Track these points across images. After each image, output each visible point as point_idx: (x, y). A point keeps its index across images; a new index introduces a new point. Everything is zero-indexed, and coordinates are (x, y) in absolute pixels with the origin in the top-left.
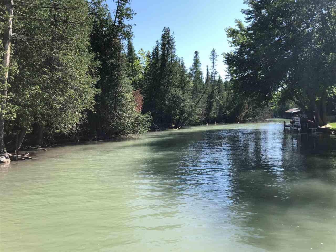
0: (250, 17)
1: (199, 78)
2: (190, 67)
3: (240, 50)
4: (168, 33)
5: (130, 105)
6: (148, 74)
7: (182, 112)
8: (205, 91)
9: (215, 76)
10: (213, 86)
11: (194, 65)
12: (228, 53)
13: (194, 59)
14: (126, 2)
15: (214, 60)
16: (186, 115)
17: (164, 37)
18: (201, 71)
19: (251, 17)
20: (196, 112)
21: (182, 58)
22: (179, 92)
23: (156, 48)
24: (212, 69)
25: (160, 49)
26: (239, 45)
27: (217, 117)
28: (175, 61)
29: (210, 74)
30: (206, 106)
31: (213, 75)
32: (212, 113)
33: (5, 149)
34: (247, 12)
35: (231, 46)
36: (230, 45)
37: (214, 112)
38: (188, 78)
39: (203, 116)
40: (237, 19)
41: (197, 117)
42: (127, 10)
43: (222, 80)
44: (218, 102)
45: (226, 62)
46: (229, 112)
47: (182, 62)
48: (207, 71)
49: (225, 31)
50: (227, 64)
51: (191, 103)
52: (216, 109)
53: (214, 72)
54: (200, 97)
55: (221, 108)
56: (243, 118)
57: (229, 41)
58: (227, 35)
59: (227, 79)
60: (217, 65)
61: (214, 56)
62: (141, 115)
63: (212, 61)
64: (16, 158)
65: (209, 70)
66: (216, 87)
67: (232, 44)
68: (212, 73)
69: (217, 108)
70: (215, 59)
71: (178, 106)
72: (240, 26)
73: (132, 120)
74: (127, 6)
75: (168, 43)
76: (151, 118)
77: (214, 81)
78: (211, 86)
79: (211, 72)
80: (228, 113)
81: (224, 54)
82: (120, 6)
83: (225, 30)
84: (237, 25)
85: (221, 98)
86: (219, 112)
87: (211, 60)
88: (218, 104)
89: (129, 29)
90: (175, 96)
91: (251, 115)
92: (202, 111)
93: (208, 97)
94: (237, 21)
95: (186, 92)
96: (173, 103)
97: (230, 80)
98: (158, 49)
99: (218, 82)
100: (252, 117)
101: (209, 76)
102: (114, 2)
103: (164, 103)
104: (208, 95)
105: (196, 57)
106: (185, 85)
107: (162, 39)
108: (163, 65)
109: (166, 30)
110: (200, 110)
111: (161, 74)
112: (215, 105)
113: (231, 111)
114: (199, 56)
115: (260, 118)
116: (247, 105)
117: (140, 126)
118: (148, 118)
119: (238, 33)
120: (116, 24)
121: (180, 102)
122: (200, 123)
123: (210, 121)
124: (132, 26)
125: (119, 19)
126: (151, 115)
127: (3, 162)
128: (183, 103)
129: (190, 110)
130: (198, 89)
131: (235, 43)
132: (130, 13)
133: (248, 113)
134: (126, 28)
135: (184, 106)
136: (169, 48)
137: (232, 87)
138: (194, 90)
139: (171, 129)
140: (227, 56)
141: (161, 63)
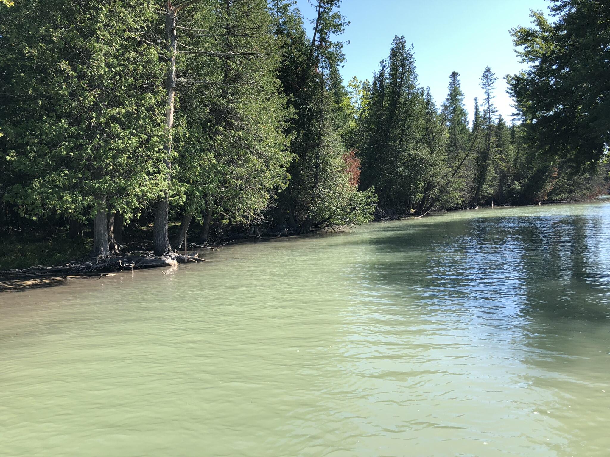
0: (559, 5)
1: (459, 123)
2: (443, 103)
3: (540, 71)
4: (403, 45)
5: (341, 177)
6: (367, 121)
7: (429, 186)
8: (472, 147)
9: (491, 116)
10: (488, 135)
11: (449, 98)
12: (516, 76)
13: (450, 86)
14: (332, 5)
15: (489, 88)
16: (436, 192)
17: (394, 54)
18: (463, 108)
19: (561, 5)
20: (456, 185)
21: (428, 87)
22: (423, 150)
23: (381, 74)
24: (485, 105)
25: (387, 75)
26: (537, 59)
27: (496, 194)
28: (416, 95)
29: (481, 114)
30: (475, 174)
31: (487, 116)
32: (485, 186)
33: (170, 246)
35: (522, 61)
36: (520, 59)
37: (489, 185)
38: (438, 124)
39: (468, 193)
40: (535, 10)
41: (457, 195)
42: (335, 17)
43: (504, 123)
44: (497, 166)
45: (513, 92)
46: (520, 185)
47: (428, 94)
48: (476, 108)
49: (510, 34)
50: (513, 96)
51: (445, 169)
52: (494, 179)
53: (490, 111)
54: (464, 158)
55: (503, 177)
56: (549, 194)
57: (519, 52)
58: (514, 41)
59: (515, 122)
60: (494, 97)
61: (489, 81)
62: (358, 193)
63: (485, 90)
64: (184, 259)
65: (479, 105)
66: (493, 138)
67: (525, 58)
68: (485, 111)
69: (495, 177)
70: (491, 85)
71: (420, 176)
72: (540, 22)
73: (344, 203)
74: (335, 10)
75: (403, 65)
76: (376, 199)
77: (490, 127)
78: (484, 136)
79: (482, 111)
80: (517, 186)
81: (508, 76)
82: (322, 12)
83: (510, 32)
84: (534, 22)
85: (504, 157)
86: (498, 185)
87: (483, 88)
88: (498, 171)
89: (338, 49)
90: (415, 157)
91: (565, 189)
92: (466, 183)
93: (477, 158)
94: (533, 14)
95: (435, 150)
96: (412, 170)
97: (521, 122)
98: (383, 76)
99: (497, 129)
100: (567, 193)
101: (480, 117)
102: (313, 6)
103: (395, 170)
104: (478, 153)
105: (454, 84)
106: (434, 136)
107: (391, 58)
108: (394, 103)
109: (398, 41)
110: (462, 182)
111: (390, 119)
112: (492, 172)
113: (524, 182)
114: (459, 81)
115: (584, 194)
116: (555, 169)
117: (357, 213)
118: (369, 197)
119: (536, 37)
120: (316, 43)
121: (426, 169)
122: (463, 206)
123: (483, 201)
124: (342, 45)
125: (321, 34)
126: (375, 193)
127: (168, 265)
128: (431, 170)
129: (444, 182)
130: (459, 142)
131: (529, 55)
132: (340, 22)
133: (558, 184)
134: (332, 49)
135: (433, 174)
136: (404, 72)
137: (524, 138)
138: (452, 146)
139: (409, 216)
140: (514, 82)
141: (389, 100)
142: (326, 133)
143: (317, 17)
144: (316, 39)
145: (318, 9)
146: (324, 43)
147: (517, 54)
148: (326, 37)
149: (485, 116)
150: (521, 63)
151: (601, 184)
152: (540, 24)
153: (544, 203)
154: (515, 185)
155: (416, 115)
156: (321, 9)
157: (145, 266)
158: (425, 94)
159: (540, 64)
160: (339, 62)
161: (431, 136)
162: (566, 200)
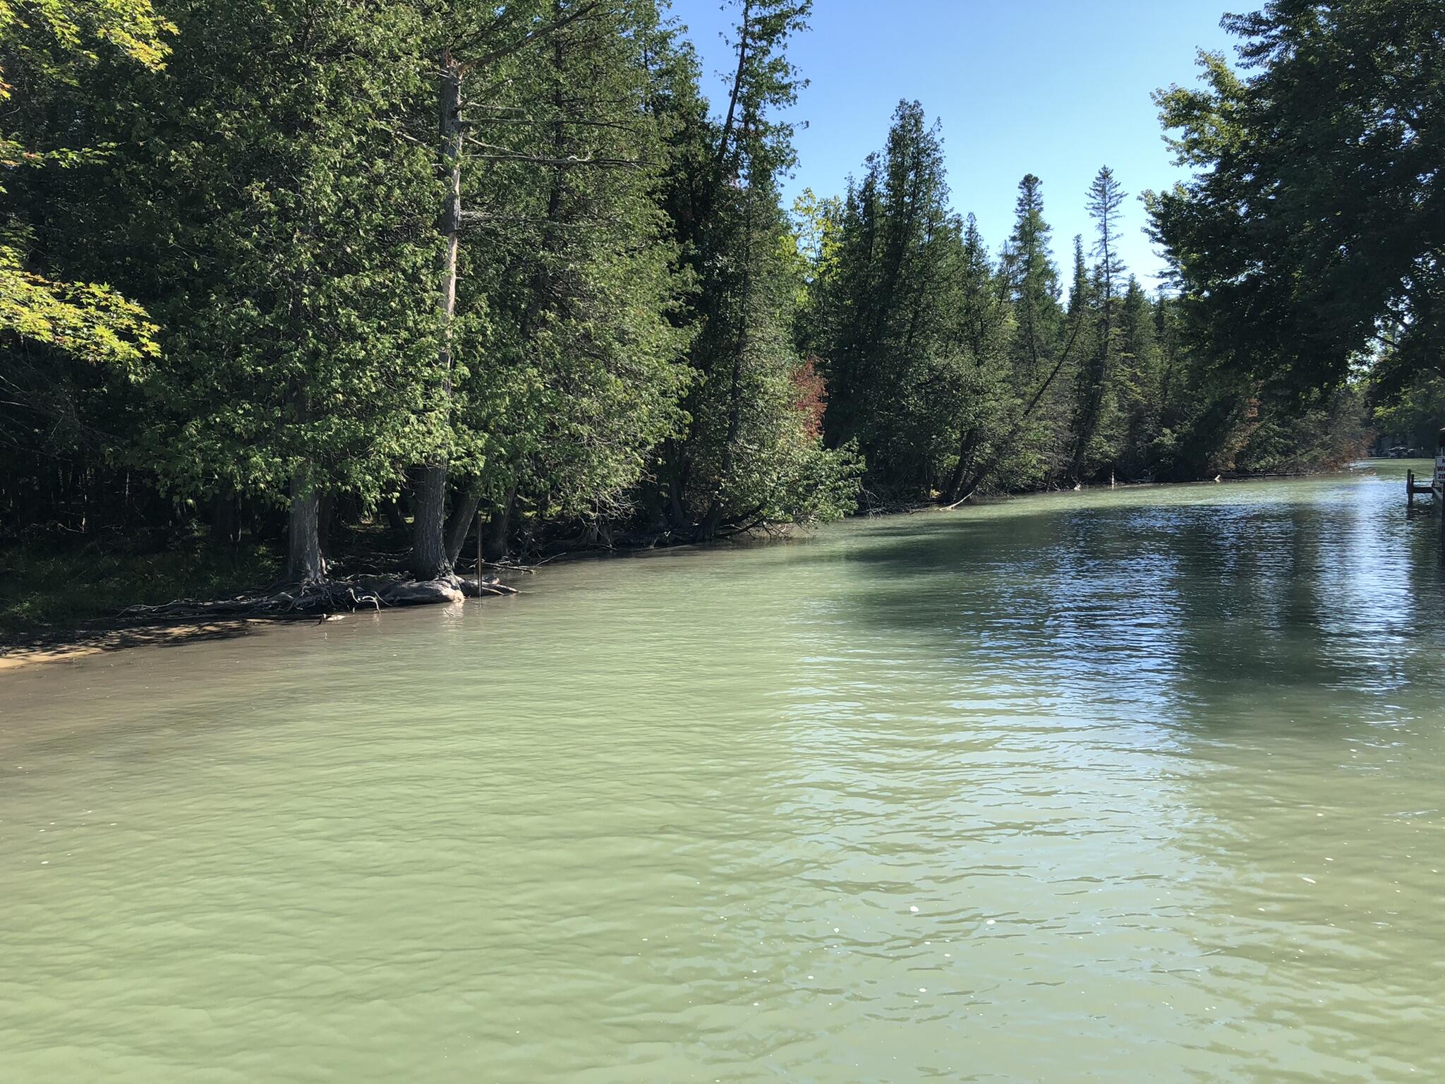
0: (1258, 44)
1: (1039, 295)
2: (1003, 249)
3: (1216, 185)
4: (917, 122)
5: (787, 418)
6: (837, 292)
7: (972, 438)
8: (1067, 351)
9: (1111, 280)
10: (1104, 323)
11: (1017, 234)
12: (1165, 195)
13: (1019, 208)
15: (1108, 216)
16: (987, 451)
17: (898, 142)
18: (1048, 259)
19: (1262, 43)
20: (1031, 436)
21: (971, 215)
22: (959, 357)
23: (867, 184)
24: (1098, 254)
25: (880, 187)
26: (1210, 158)
27: (1120, 457)
28: (945, 233)
29: (1090, 275)
30: (1074, 411)
31: (1103, 279)
32: (1096, 439)
33: (447, 562)
34: (1248, 25)
35: (1178, 161)
36: (1174, 156)
37: (1105, 437)
38: (994, 298)
39: (1058, 453)
40: (1207, 50)
41: (1033, 457)
42: (775, 69)
43: (1142, 294)
44: (1123, 393)
45: (1158, 230)
46: (1175, 435)
47: (971, 231)
48: (1079, 259)
49: (1153, 102)
50: (1159, 240)
51: (1007, 401)
52: (1116, 422)
53: (1109, 268)
54: (1049, 376)
55: (1137, 418)
56: (1240, 457)
57: (1172, 142)
58: (1162, 117)
59: (1166, 291)
60: (1118, 236)
61: (1107, 200)
62: (823, 453)
63: (1098, 220)
64: (476, 588)
65: (1084, 254)
67: (1186, 155)
68: (1098, 268)
69: (1119, 419)
70: (1113, 209)
71: (954, 415)
72: (1219, 78)
73: (793, 473)
75: (917, 166)
76: (862, 466)
78: (1094, 325)
79: (1092, 267)
80: (1168, 438)
81: (1148, 194)
83: (1154, 97)
84: (1205, 76)
85: (1139, 373)
86: (1126, 436)
87: (1094, 216)
88: (1126, 403)
89: (781, 139)
90: (942, 373)
91: (1275, 447)
92: (1054, 430)
93: (1079, 375)
94: (1204, 59)
95: (987, 358)
96: (935, 403)
97: (1180, 292)
98: (871, 190)
99: (1124, 308)
100: (1278, 456)
101: (1087, 281)
102: (731, 45)
103: (899, 402)
104: (1081, 363)
105: (1030, 202)
106: (984, 327)
107: (890, 149)
108: (896, 252)
109: (907, 112)
110: (1046, 428)
111: (887, 289)
112: (1111, 405)
113: (1183, 430)
114: (1040, 196)
115: (1315, 458)
116: (1254, 400)
117: (820, 496)
118: (847, 462)
119: (1210, 110)
120: (735, 125)
121: (966, 400)
122: (1047, 483)
123: (1091, 473)
124: (792, 130)
125: (747, 106)
126: (860, 453)
127: (447, 600)
128: (977, 403)
129: (1003, 430)
130: (1038, 339)
131: (1194, 149)
132: (786, 81)
133: (1258, 436)
134: (770, 137)
135: (981, 412)
136: (920, 183)
137: (1181, 334)
138: (1023, 347)
139: (927, 506)
140: (1161, 209)
141: (887, 244)
142: (755, 321)
143: (737, 69)
144: (735, 115)
145: (740, 50)
146: (752, 127)
147: (1168, 145)
148: (758, 112)
149: (1097, 279)
150: (1178, 165)
151: (1353, 435)
152: (1219, 82)
153: (1228, 477)
154: (1164, 435)
155: (945, 280)
156: (747, 50)
157: (399, 601)
158: (965, 229)
159: (1217, 171)
160: (784, 167)
161: (978, 325)
162: (1276, 472)
